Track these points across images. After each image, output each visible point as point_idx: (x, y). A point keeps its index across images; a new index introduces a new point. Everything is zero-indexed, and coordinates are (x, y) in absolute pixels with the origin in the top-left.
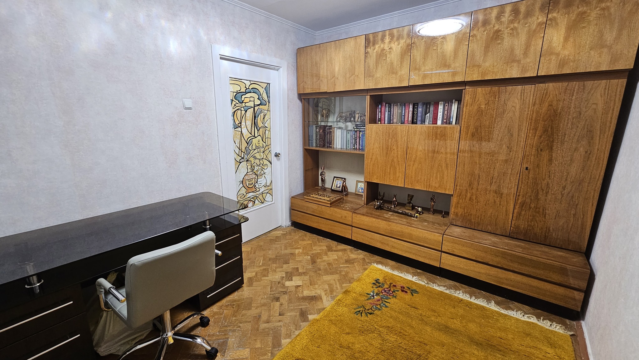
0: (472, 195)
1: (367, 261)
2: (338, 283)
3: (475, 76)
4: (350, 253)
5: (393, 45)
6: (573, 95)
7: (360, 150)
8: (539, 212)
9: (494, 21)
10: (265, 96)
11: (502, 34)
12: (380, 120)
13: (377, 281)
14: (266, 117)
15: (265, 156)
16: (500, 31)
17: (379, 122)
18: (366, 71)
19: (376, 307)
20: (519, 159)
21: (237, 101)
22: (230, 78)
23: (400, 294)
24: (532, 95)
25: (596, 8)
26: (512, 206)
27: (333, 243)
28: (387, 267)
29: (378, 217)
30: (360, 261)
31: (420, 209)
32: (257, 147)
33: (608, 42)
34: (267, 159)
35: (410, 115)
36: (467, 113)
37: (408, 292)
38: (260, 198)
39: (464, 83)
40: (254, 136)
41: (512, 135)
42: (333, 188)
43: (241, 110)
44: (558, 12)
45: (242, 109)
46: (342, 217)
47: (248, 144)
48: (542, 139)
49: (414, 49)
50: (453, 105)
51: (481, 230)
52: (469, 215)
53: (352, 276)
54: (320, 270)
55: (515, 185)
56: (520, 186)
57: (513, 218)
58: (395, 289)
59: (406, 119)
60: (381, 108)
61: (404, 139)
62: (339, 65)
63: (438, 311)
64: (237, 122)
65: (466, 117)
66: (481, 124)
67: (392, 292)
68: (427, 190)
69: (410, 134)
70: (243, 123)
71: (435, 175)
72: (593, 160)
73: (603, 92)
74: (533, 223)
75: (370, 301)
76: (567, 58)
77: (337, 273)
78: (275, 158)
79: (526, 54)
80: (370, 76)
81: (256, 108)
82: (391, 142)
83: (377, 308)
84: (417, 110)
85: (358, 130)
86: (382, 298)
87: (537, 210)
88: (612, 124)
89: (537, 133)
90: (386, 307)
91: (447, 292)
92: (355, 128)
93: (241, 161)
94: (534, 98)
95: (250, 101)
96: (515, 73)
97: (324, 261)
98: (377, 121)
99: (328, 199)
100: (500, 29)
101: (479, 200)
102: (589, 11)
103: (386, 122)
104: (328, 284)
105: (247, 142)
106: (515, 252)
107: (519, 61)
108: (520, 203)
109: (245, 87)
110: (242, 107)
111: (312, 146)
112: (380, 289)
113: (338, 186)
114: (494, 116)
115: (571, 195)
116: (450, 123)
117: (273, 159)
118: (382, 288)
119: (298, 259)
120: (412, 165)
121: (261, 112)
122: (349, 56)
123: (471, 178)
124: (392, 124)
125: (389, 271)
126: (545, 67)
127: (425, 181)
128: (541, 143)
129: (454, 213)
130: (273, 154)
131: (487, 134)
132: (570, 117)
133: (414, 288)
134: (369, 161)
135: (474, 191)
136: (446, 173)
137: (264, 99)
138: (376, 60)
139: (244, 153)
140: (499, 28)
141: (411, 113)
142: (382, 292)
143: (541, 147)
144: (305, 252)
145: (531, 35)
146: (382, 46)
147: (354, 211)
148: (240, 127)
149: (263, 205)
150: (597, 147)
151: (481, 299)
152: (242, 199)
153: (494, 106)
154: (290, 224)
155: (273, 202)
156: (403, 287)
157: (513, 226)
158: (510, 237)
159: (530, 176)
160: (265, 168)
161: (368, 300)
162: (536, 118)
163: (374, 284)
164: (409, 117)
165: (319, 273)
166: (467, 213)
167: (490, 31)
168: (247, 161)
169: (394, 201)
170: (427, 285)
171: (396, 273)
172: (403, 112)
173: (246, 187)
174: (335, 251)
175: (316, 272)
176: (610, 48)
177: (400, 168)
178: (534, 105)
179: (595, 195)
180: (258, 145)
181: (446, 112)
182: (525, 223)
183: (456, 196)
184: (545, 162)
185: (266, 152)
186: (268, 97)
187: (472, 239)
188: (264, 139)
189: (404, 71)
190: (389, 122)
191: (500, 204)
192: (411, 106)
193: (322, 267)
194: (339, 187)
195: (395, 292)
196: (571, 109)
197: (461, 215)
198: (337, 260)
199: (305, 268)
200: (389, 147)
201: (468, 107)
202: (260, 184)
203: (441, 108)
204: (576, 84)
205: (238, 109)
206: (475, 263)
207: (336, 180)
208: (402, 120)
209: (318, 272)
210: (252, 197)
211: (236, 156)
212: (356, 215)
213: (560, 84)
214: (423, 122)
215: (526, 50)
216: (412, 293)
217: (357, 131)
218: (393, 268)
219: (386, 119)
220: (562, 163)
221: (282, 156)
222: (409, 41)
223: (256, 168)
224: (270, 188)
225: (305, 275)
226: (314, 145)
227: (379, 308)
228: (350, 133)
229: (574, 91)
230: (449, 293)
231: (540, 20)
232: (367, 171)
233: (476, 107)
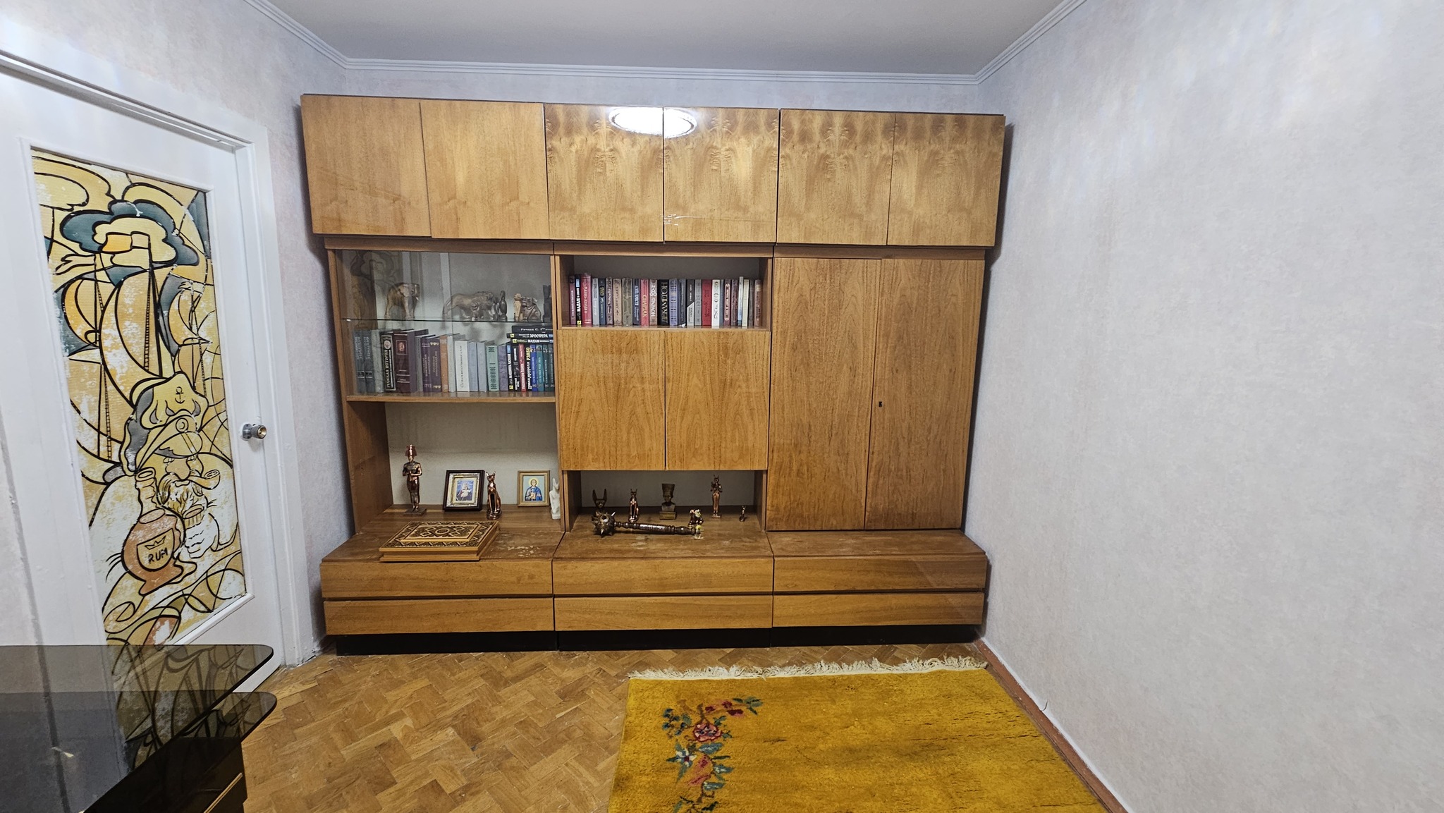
0: (801, 465)
1: (613, 673)
2: (582, 769)
3: (793, 235)
4: (560, 670)
5: (621, 143)
6: (929, 281)
7: (530, 393)
8: (901, 477)
9: (817, 137)
10: (190, 231)
11: (832, 163)
12: (580, 316)
13: (668, 713)
14: (202, 305)
15: (207, 444)
16: (828, 157)
17: (579, 322)
18: (550, 195)
19: (709, 783)
20: (869, 388)
21: (75, 247)
22: (34, 148)
23: (730, 722)
24: (878, 277)
25: (950, 149)
26: (864, 475)
27: (497, 660)
28: (666, 670)
29: (620, 555)
30: (596, 680)
31: (697, 513)
32: (174, 416)
33: (967, 204)
34: (214, 451)
35: (654, 306)
36: (781, 305)
37: (743, 708)
38: (200, 596)
39: (773, 246)
40: (161, 376)
41: (855, 347)
42: (448, 504)
43: (96, 281)
44: (906, 144)
45: (101, 276)
46: (519, 580)
47: (134, 407)
48: (896, 352)
49: (670, 161)
50: (741, 287)
51: (819, 529)
52: (798, 504)
53: (602, 730)
54: (508, 755)
55: (865, 435)
56: (873, 435)
57: (868, 495)
58: (715, 716)
59: (644, 315)
60: (580, 288)
61: (656, 362)
62: (468, 167)
63: (817, 724)
64: (81, 329)
65: (780, 313)
66: (806, 327)
67: (716, 726)
68: (717, 469)
69: (670, 350)
70: (109, 331)
71: (729, 434)
72: (959, 382)
73: (961, 278)
74: (895, 496)
75: (689, 776)
76: (922, 220)
77: (563, 742)
78: (245, 443)
79: (869, 204)
80: (563, 209)
81: (160, 274)
82: (626, 370)
83: (714, 783)
84: (668, 294)
85: (520, 341)
86: (706, 754)
87: (899, 473)
88: (975, 325)
89: (890, 341)
90: (729, 770)
91: (802, 674)
92: (512, 336)
93: (109, 477)
94: (882, 282)
95: (133, 247)
96: (855, 237)
97: (504, 722)
98: (573, 319)
99: (465, 539)
100: (828, 153)
101: (813, 473)
102: (942, 152)
103: (596, 321)
104: (559, 787)
105: (130, 402)
106: (892, 555)
107: (860, 217)
108: (876, 466)
109: (108, 194)
110: (99, 266)
111: (374, 392)
112: (689, 732)
113: (465, 494)
114: (826, 312)
115: (938, 440)
116: (738, 324)
117: (240, 449)
118: (689, 727)
119: (416, 751)
120: (679, 419)
121: (180, 289)
122: (499, 148)
123: (797, 433)
124: (611, 328)
125: (676, 678)
126: (896, 233)
127: (709, 449)
128: (895, 360)
129: (773, 506)
130: (237, 430)
131: (817, 346)
132: (928, 315)
133: (747, 694)
134: (572, 421)
135: (803, 456)
136: (750, 428)
137: (187, 242)
138: (579, 171)
139: (122, 443)
140: (826, 151)
141: (654, 301)
142: (698, 739)
143: (896, 365)
144: (424, 720)
145: (874, 174)
146: (592, 140)
147: (553, 553)
148: (98, 344)
149: (213, 619)
150: (961, 362)
151: (856, 662)
152: (124, 625)
153: (824, 294)
154: (317, 649)
155: (248, 595)
156: (727, 704)
157: (868, 509)
158: (866, 530)
159: (886, 417)
160: (212, 483)
161: (681, 775)
162: (886, 317)
163: (667, 726)
164: (652, 310)
165: (512, 768)
166: (795, 501)
167: (813, 153)
168: (138, 471)
169: (633, 506)
170: (763, 677)
171: (691, 676)
172: (637, 299)
173: (139, 572)
174: (517, 679)
175: (500, 766)
176: (969, 213)
177: (653, 428)
178: (882, 295)
179: (965, 436)
180: (176, 407)
181: (727, 302)
182: (884, 500)
183: (773, 471)
184: (903, 389)
185: (211, 429)
186: (204, 237)
187: (823, 552)
188: (199, 384)
189: (652, 207)
190: (604, 322)
191: (847, 474)
192: (654, 287)
193: (509, 745)
194: (469, 497)
195: (720, 724)
196: (929, 303)
197: (785, 508)
198: (535, 703)
199: (459, 773)
200: (623, 381)
201: (782, 294)
202: (196, 547)
203: (716, 291)
204: (931, 263)
205: (81, 277)
206: (834, 596)
207: (454, 478)
208: (634, 318)
209: (507, 764)
210: (165, 603)
211: (84, 461)
212: (562, 564)
213: (913, 261)
214: (682, 320)
215: (869, 198)
216: (751, 709)
217: (517, 344)
218: (681, 666)
219: (596, 313)
220: (923, 390)
221: (274, 438)
222: (658, 143)
223: (177, 492)
224: (233, 548)
225: (472, 794)
226: (379, 388)
227: (717, 781)
228: (495, 350)
229: (930, 274)
230: (807, 675)
231: (884, 152)
232: (568, 445)
233: (795, 294)
